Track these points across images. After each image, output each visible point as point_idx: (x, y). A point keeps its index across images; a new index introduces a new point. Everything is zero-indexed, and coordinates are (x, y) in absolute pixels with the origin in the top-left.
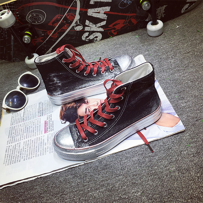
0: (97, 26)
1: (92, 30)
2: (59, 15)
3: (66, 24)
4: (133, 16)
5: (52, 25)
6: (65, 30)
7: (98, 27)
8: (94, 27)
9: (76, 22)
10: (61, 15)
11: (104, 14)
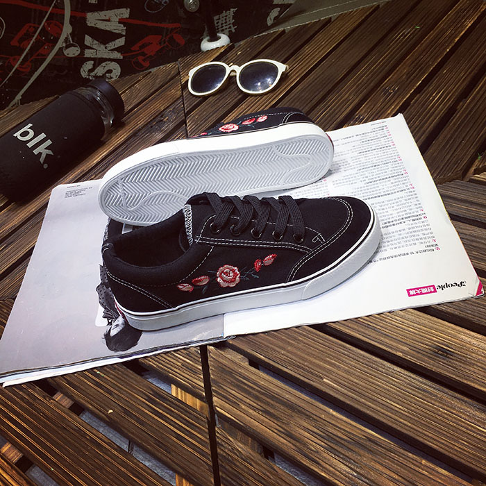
0: (109, 49)
1: (99, 56)
2: (31, 24)
3: (47, 44)
4: (175, 28)
5: (18, 45)
6: (45, 56)
7: (111, 50)
8: (102, 51)
9: (66, 40)
10: (34, 23)
11: (119, 23)
